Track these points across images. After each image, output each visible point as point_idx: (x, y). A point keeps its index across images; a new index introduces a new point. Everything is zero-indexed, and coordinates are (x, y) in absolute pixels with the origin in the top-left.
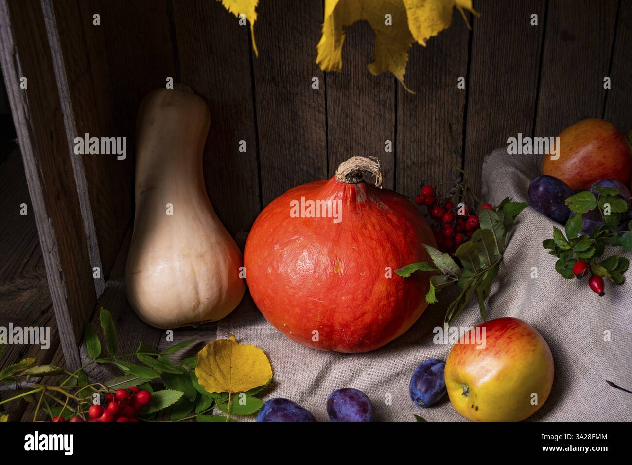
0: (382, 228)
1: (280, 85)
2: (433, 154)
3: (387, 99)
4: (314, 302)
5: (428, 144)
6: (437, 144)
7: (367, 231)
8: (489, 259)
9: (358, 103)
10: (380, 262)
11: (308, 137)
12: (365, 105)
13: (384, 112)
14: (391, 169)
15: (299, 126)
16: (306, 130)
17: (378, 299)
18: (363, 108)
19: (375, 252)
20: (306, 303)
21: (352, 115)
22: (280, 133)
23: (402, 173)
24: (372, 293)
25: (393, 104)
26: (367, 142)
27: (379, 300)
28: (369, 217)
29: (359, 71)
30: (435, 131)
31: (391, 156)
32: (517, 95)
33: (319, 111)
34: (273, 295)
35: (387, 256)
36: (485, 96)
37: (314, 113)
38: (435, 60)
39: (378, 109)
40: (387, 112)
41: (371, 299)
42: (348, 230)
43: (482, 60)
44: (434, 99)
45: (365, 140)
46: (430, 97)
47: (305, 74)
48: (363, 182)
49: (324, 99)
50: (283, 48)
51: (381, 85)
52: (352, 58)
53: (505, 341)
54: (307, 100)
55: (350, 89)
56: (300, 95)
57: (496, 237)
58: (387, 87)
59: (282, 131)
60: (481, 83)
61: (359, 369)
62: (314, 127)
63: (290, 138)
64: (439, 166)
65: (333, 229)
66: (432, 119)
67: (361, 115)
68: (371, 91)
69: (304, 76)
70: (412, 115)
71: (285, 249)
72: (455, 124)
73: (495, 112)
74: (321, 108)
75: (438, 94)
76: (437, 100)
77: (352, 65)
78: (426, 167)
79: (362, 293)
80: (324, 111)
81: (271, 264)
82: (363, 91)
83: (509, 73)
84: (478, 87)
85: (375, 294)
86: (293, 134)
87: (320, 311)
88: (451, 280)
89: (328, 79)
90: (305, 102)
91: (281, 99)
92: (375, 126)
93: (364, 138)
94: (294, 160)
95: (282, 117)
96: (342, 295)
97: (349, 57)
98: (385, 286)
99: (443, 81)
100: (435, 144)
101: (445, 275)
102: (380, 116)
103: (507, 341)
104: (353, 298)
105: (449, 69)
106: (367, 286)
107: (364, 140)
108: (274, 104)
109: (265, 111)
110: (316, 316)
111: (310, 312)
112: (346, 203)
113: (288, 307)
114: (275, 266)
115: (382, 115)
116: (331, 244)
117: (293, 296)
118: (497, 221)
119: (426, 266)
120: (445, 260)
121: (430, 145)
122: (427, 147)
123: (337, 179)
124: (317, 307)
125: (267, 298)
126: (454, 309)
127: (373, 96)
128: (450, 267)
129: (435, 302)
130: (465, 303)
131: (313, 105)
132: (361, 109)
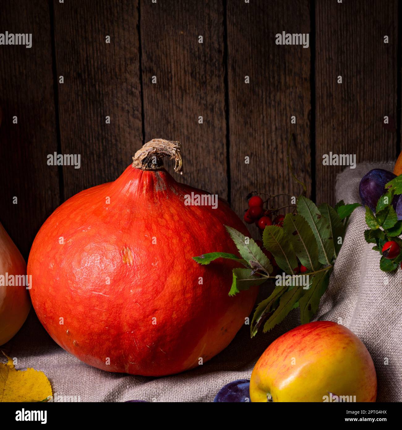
0: (181, 219)
1: (87, 83)
2: (275, 172)
3: (216, 103)
4: (99, 297)
5: (268, 160)
6: (279, 160)
7: (163, 220)
8: (311, 262)
9: (181, 106)
10: (175, 253)
11: (120, 148)
12: (189, 109)
13: (213, 119)
14: (224, 190)
15: (109, 134)
16: (118, 138)
17: (172, 293)
18: (187, 113)
19: (170, 242)
20: (90, 298)
21: (174, 121)
22: (88, 142)
23: (238, 196)
24: (164, 286)
25: (223, 108)
26: (192, 156)
27: (173, 295)
28: (168, 207)
29: (180, 68)
30: (276, 143)
31: (222, 174)
33: (133, 115)
34: (54, 294)
35: (184, 247)
36: (334, 100)
37: (128, 118)
38: (271, 56)
40: (216, 119)
41: (163, 293)
42: (142, 218)
43: (327, 57)
44: (273, 103)
45: (191, 152)
46: (268, 101)
47: (117, 70)
49: (139, 100)
50: (90, 40)
51: (208, 86)
52: (172, 51)
53: (312, 338)
54: (119, 102)
55: (170, 88)
56: (111, 96)
57: (322, 240)
58: (215, 87)
59: (89, 140)
60: (328, 85)
61: (156, 393)
62: (127, 135)
63: (99, 149)
64: (284, 188)
65: (125, 217)
66: (271, 128)
67: (185, 121)
68: (196, 92)
69: (116, 73)
70: (247, 122)
71: (70, 240)
72: (300, 134)
73: (348, 121)
74: (136, 112)
75: (278, 98)
76: (277, 104)
77: (172, 60)
78: (267, 189)
79: (153, 285)
80: (140, 116)
81: (54, 258)
82: (186, 91)
83: (362, 73)
84: (325, 90)
85: (168, 287)
86: (103, 143)
87: (105, 307)
88: (261, 276)
89: (144, 77)
90: (117, 104)
91: (88, 100)
92: (201, 136)
93: (189, 151)
94: (103, 176)
95: (89, 122)
96: (130, 288)
97: (168, 50)
98: (180, 279)
99: (283, 81)
100: (277, 160)
101: (253, 269)
103: (315, 338)
104: (143, 290)
106: (159, 279)
107: (189, 153)
108: (80, 106)
109: (69, 115)
110: (100, 314)
111: (94, 310)
112: (142, 191)
113: (71, 306)
114: (58, 260)
115: (210, 121)
116: (121, 232)
117: (76, 292)
118: (319, 217)
119: (230, 256)
120: (251, 249)
121: (270, 161)
122: (267, 164)
123: (133, 166)
124: (102, 302)
125: (48, 300)
126: (263, 313)
127: (199, 98)
128: (258, 258)
129: (237, 294)
130: (279, 307)
131: (127, 108)
132: (185, 114)
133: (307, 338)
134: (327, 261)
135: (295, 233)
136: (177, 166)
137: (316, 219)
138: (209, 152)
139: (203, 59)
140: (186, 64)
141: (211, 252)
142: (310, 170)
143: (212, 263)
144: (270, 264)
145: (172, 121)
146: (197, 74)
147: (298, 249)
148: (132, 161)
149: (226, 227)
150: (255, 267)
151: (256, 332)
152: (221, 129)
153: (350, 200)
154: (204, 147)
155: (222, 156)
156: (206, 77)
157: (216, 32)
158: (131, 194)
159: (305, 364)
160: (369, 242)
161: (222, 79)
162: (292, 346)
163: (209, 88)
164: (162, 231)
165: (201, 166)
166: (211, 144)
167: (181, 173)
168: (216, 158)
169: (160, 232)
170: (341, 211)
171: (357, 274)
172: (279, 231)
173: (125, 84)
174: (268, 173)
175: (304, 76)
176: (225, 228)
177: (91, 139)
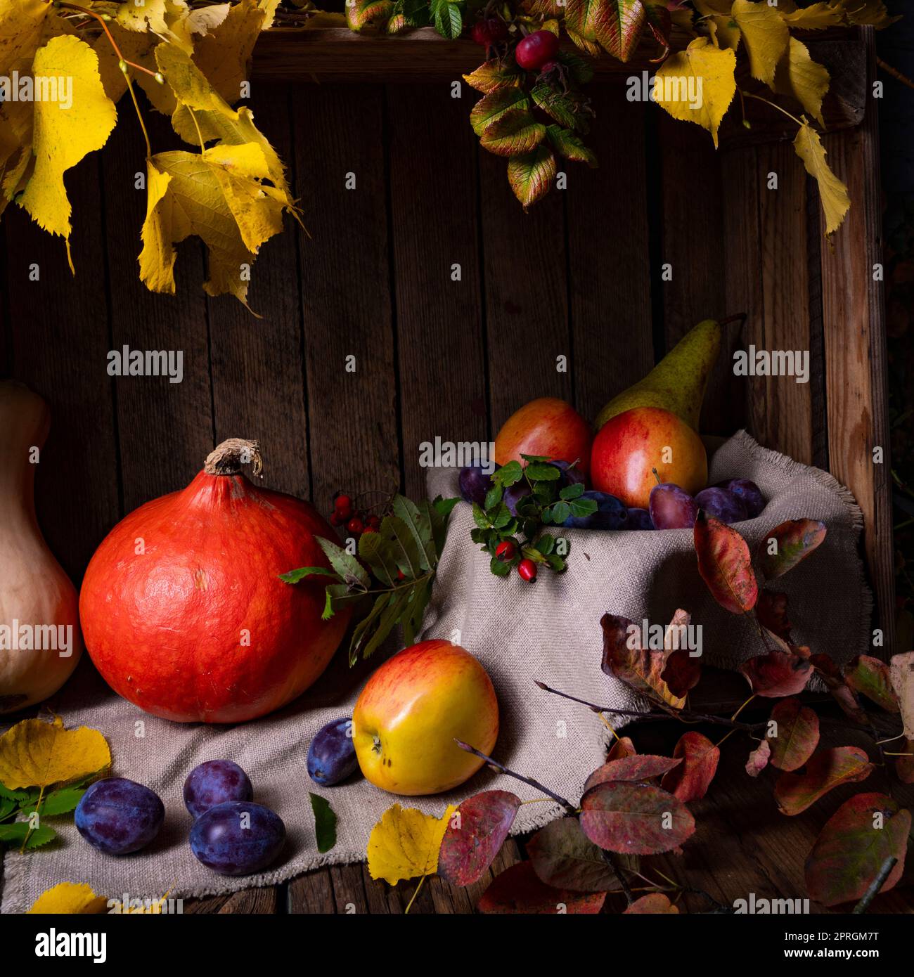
0: (263, 530)
2: (361, 466)
3: (293, 394)
4: (168, 633)
5: (352, 453)
6: (364, 452)
7: (242, 533)
8: (412, 570)
9: (255, 400)
10: (258, 572)
11: (188, 449)
12: (265, 402)
13: (291, 411)
14: (305, 489)
16: (186, 439)
17: (256, 620)
18: (262, 407)
19: (251, 559)
20: (157, 635)
21: (248, 416)
22: (151, 444)
24: (246, 613)
25: (301, 400)
27: (257, 623)
28: (247, 518)
29: (254, 358)
30: (361, 434)
31: (303, 471)
32: (461, 383)
33: (203, 412)
34: (112, 632)
35: (269, 563)
36: (420, 385)
37: (197, 415)
38: (351, 341)
39: (283, 408)
40: (294, 411)
41: (245, 621)
42: (217, 533)
43: (411, 340)
44: (355, 391)
48: (240, 474)
49: (209, 395)
51: (285, 376)
52: (244, 340)
53: (423, 663)
54: (186, 398)
55: (243, 380)
56: (176, 391)
57: (422, 542)
58: (292, 377)
59: (153, 442)
60: (413, 369)
62: (197, 435)
64: (370, 482)
65: (197, 533)
66: (354, 418)
67: (261, 416)
68: (272, 383)
70: (329, 414)
71: (132, 565)
72: (386, 423)
73: (435, 406)
74: (205, 408)
76: (359, 392)
77: (245, 350)
78: (353, 484)
79: (232, 614)
80: (210, 412)
81: (112, 588)
82: (260, 383)
83: (447, 355)
84: (410, 374)
85: (250, 615)
86: (168, 444)
87: (175, 645)
88: (358, 592)
89: (213, 368)
90: (184, 401)
92: (279, 430)
93: (266, 448)
95: (153, 423)
96: (205, 619)
97: (240, 339)
98: (264, 604)
99: (365, 367)
100: (362, 451)
101: (348, 584)
102: (286, 415)
103: (426, 663)
104: (221, 622)
105: (370, 351)
106: (240, 603)
108: (142, 404)
110: (170, 653)
111: (161, 650)
112: (216, 500)
113: (133, 647)
114: (117, 590)
115: (288, 415)
116: (193, 551)
117: (139, 629)
118: (419, 517)
119: (321, 571)
120: (346, 561)
121: (355, 453)
122: (352, 457)
123: (205, 471)
124: (172, 640)
125: (104, 641)
126: (363, 635)
127: (275, 389)
128: (354, 571)
129: (332, 616)
130: (380, 627)
131: (195, 405)
132: (260, 408)
133: (418, 664)
134: (429, 566)
135: (394, 538)
136: (257, 469)
137: (415, 520)
138: (287, 448)
139: (278, 347)
140: (260, 353)
141: (299, 567)
142: (397, 461)
143: (301, 580)
144: (368, 576)
145: (246, 416)
146: (273, 364)
147: (398, 556)
148: (203, 466)
149: (317, 537)
150: (351, 582)
151: (356, 659)
152: (300, 422)
153: (449, 495)
154: (282, 443)
155: (302, 452)
156: (282, 367)
157: (292, 318)
158: (204, 503)
159: (416, 698)
160: (476, 542)
161: (300, 367)
162: (400, 676)
163: (286, 378)
164: (241, 547)
165: (279, 464)
166: (289, 439)
167: (262, 477)
168: (295, 454)
169: (239, 548)
170: (441, 508)
171: (464, 579)
172: (376, 538)
173: (192, 378)
174: (354, 466)
175: (387, 360)
176: (314, 538)
177: (155, 441)
